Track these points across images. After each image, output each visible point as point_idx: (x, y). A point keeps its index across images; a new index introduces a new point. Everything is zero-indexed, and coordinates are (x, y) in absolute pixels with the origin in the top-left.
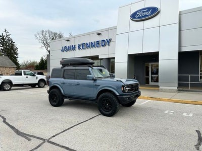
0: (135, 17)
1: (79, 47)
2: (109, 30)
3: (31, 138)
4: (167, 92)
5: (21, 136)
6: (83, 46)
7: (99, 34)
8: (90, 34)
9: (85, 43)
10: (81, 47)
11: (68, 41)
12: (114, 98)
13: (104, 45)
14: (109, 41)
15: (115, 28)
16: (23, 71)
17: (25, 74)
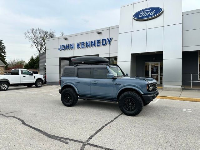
0: (138, 17)
1: (78, 45)
2: (109, 29)
3: (67, 141)
4: (171, 91)
5: (54, 138)
6: (82, 45)
7: (99, 33)
8: (90, 33)
9: (85, 41)
10: (81, 46)
11: (66, 39)
12: (139, 98)
13: (105, 44)
14: (110, 40)
15: (117, 27)
16: (20, 70)
17: (22, 73)
